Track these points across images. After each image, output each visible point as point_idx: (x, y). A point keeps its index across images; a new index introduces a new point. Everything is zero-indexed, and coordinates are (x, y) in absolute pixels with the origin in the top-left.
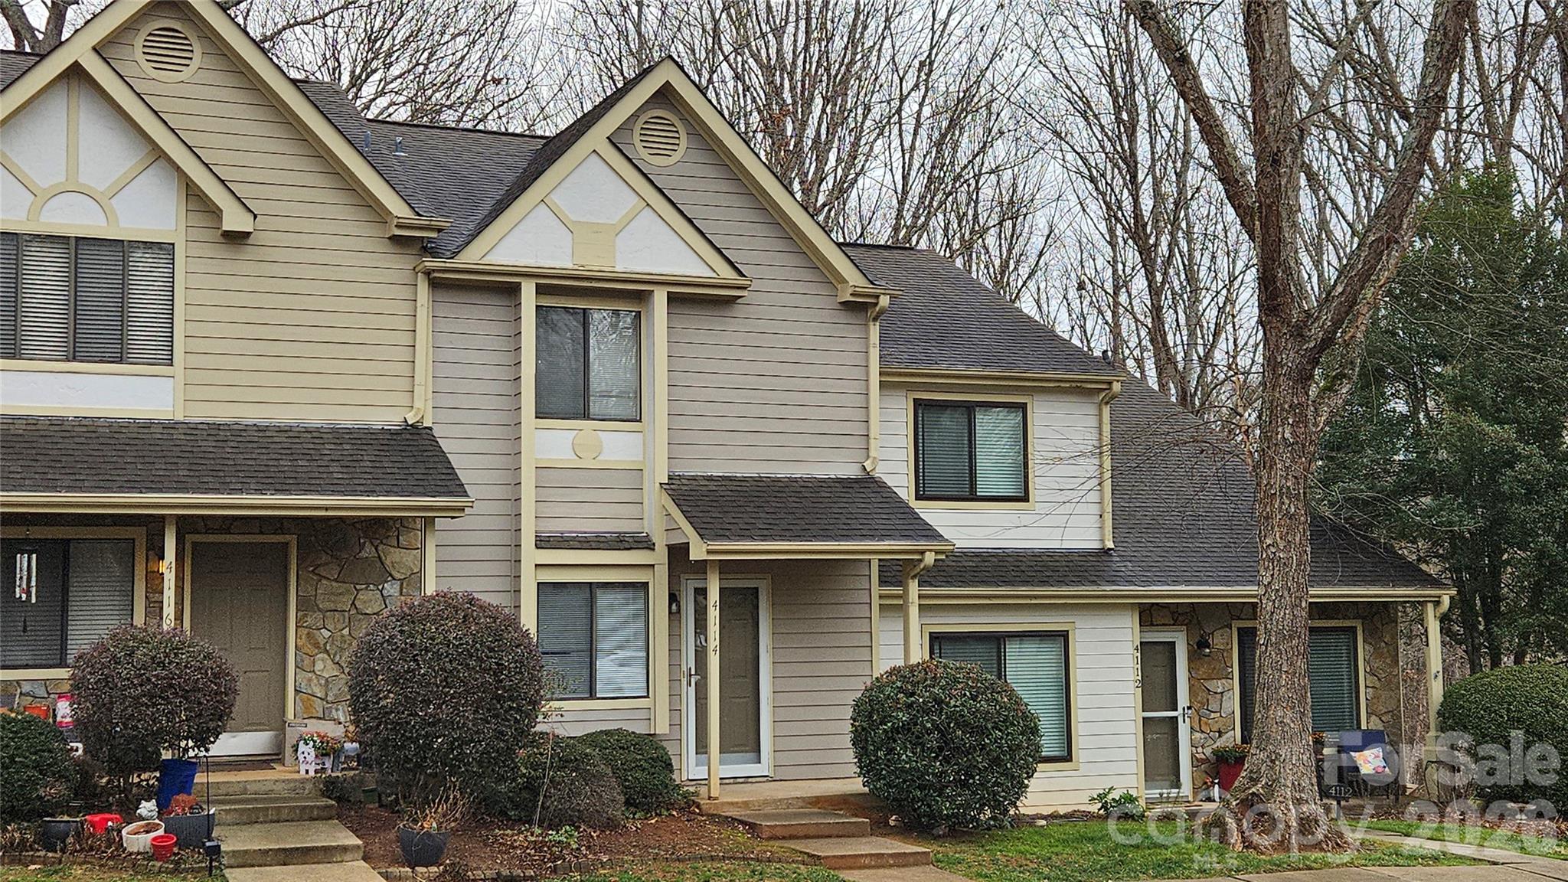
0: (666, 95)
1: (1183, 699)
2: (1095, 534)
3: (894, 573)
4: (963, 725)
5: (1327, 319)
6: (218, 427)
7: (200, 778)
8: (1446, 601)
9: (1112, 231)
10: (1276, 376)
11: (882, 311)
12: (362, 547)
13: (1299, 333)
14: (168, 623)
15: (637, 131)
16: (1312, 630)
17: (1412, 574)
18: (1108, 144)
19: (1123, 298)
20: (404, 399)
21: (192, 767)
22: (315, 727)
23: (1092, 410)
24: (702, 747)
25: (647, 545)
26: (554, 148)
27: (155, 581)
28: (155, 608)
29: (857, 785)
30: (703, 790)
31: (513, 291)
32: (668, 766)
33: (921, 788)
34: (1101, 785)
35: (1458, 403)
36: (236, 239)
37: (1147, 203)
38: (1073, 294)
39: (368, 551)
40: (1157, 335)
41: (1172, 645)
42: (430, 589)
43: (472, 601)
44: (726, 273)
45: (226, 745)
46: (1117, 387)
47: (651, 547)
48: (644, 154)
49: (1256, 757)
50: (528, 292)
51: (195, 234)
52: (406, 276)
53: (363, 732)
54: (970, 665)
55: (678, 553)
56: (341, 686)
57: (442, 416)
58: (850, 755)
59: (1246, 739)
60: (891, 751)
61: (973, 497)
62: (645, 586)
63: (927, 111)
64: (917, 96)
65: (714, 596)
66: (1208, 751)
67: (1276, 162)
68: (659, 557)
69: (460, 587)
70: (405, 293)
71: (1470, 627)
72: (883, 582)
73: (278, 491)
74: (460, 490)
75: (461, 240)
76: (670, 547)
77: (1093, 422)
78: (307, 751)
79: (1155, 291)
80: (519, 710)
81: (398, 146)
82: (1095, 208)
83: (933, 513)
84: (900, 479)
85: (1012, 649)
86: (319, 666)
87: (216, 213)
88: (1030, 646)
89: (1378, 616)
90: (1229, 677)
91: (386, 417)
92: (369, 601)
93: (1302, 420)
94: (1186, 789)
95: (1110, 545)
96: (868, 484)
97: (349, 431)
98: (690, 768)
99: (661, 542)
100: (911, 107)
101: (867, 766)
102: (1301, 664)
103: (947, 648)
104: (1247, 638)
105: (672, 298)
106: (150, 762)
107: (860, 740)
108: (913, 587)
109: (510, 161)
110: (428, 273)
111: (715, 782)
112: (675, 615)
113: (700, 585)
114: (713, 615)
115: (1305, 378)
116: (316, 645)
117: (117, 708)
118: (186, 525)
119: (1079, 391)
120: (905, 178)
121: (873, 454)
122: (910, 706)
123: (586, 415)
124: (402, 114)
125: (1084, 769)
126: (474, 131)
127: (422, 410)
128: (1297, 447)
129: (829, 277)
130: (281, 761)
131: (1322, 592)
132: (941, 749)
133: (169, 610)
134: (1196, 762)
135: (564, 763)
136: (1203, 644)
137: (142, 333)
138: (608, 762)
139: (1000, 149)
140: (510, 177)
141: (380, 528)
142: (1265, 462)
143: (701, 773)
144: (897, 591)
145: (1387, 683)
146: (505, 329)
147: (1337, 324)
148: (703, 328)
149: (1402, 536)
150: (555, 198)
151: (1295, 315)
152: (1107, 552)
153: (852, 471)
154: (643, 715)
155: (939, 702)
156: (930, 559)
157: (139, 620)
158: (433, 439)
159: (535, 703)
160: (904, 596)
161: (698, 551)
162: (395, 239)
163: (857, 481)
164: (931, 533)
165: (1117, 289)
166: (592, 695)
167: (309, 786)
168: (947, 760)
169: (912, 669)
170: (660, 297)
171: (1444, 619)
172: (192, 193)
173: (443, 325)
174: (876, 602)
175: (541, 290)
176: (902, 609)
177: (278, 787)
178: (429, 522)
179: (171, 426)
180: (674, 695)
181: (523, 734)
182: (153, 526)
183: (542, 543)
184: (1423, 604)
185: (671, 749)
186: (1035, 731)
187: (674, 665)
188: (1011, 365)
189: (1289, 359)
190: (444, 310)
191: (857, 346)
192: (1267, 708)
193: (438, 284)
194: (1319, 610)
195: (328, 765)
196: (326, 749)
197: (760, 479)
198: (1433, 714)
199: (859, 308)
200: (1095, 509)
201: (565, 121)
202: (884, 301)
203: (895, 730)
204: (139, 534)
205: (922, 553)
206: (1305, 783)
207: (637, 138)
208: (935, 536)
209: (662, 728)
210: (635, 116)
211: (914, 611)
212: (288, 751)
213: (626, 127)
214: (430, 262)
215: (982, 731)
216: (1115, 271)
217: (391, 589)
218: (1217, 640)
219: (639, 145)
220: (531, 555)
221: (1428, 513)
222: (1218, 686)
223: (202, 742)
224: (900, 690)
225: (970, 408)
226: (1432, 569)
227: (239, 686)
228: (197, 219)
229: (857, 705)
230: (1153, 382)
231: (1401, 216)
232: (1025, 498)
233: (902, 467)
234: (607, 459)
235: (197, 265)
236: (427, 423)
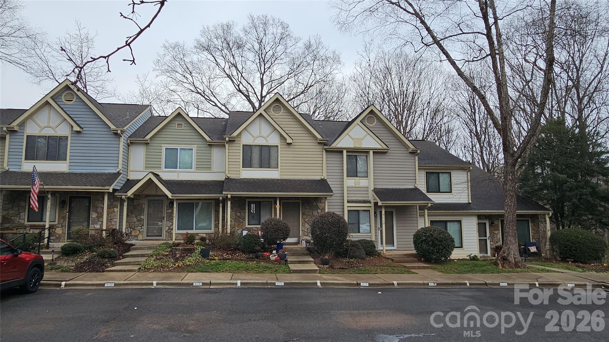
0: (372, 112)
1: (488, 235)
2: (467, 200)
3: (422, 208)
4: (437, 240)
5: (519, 152)
6: (287, 180)
7: (284, 247)
8: (551, 214)
9: (471, 135)
10: (507, 165)
11: (418, 153)
12: (314, 203)
13: (512, 155)
14: (278, 217)
15: (366, 119)
16: (518, 220)
17: (542, 208)
18: (469, 117)
19: (474, 149)
20: (321, 174)
21: (283, 244)
22: (305, 237)
23: (466, 173)
24: (382, 243)
25: (370, 202)
26: (349, 124)
27: (275, 209)
28: (276, 214)
29: (414, 252)
30: (382, 252)
31: (342, 152)
32: (375, 247)
33: (428, 253)
34: (469, 253)
35: (552, 170)
36: (289, 144)
37: (479, 129)
38: (463, 148)
39: (315, 204)
40: (482, 156)
41: (485, 223)
42: (326, 211)
43: (334, 213)
44: (385, 147)
45: (289, 240)
46: (471, 168)
47: (370, 203)
48: (368, 124)
49: (505, 248)
50: (345, 152)
51: (282, 144)
52: (321, 150)
53: (313, 239)
54: (440, 227)
55: (376, 204)
56: (309, 231)
57: (329, 177)
58: (413, 245)
59: (503, 244)
60: (421, 245)
61: (439, 192)
62: (369, 211)
63: (429, 112)
64: (427, 109)
65: (383, 213)
66: (494, 246)
67: (505, 118)
68: (372, 205)
69: (332, 211)
70: (321, 153)
71: (557, 219)
72: (419, 210)
73: (297, 192)
74: (332, 191)
75: (331, 143)
76: (374, 203)
77: (466, 176)
78: (304, 242)
79: (481, 148)
80: (343, 235)
81: (320, 125)
82: (467, 131)
83: (430, 196)
84: (423, 189)
85: (448, 224)
86: (306, 226)
87: (286, 139)
88: (452, 224)
89: (534, 217)
90: (499, 230)
91: (318, 178)
92: (315, 213)
93: (513, 173)
94: (489, 254)
95: (471, 202)
96: (416, 190)
97: (311, 180)
98: (379, 247)
99: (372, 202)
100: (426, 111)
101: (416, 248)
102: (515, 228)
103: (434, 224)
104: (502, 222)
105: (373, 152)
106: (275, 243)
107: (415, 242)
108: (426, 211)
109: (342, 127)
110: (325, 149)
111: (384, 250)
112: (376, 216)
113: (381, 210)
114: (383, 217)
115: (514, 165)
116: (305, 222)
117: (269, 233)
118: (281, 199)
119: (462, 169)
120: (425, 126)
121: (417, 183)
122: (426, 236)
123: (357, 176)
124: (322, 119)
125: (465, 250)
126: (336, 121)
127: (324, 176)
128: (513, 180)
129: (406, 147)
130: (299, 244)
131: (520, 212)
132: (432, 245)
133: (278, 215)
134: (491, 248)
135: (353, 246)
136: (492, 223)
137: (273, 163)
138: (362, 246)
139: (445, 119)
140: (342, 130)
141: (317, 199)
142: (505, 183)
143: (381, 248)
144: (423, 212)
145: (537, 231)
146: (341, 160)
147: (521, 153)
148: (382, 159)
149: (540, 200)
150: (350, 133)
151: (511, 152)
152: (470, 203)
153: (412, 187)
154: (370, 236)
155: (432, 235)
156: (429, 205)
157: (273, 216)
158: (327, 182)
159: (347, 234)
160: (424, 213)
161: (380, 204)
162: (319, 143)
163: (414, 189)
164: (429, 200)
165: (472, 147)
166: (359, 232)
167: (304, 249)
168: (434, 247)
169: (426, 228)
170: (371, 152)
171: (550, 218)
172: (281, 136)
173: (328, 159)
174: (418, 215)
175: (347, 152)
176: (423, 216)
177: (299, 249)
178: (326, 198)
179: (278, 180)
180: (376, 233)
181: (344, 240)
182: (275, 199)
183: (348, 202)
184: (545, 215)
185: (375, 244)
186: (453, 241)
187: (376, 227)
188: (447, 164)
189: (510, 161)
190: (329, 156)
191: (413, 161)
192: (507, 237)
193: (327, 151)
194: (519, 216)
195: (308, 245)
196: (307, 242)
197: (393, 189)
198: (548, 239)
199: (413, 153)
200: (467, 194)
202: (419, 151)
203: (422, 241)
204: (273, 200)
205: (428, 204)
206: (516, 254)
207: (366, 121)
208: (431, 200)
209: (373, 239)
210: (366, 116)
211: (426, 216)
212: (300, 242)
213: (364, 119)
214: (326, 147)
215: (441, 241)
216: (472, 143)
217: (319, 211)
218: (496, 222)
219: (366, 122)
220: (346, 204)
221: (545, 194)
222: (496, 232)
223: (284, 240)
224: (423, 232)
225: (438, 173)
226: (548, 207)
227: (291, 229)
228: (282, 141)
229: (414, 235)
230: (482, 168)
231: (536, 130)
232: (451, 192)
233: (424, 186)
234: (361, 185)
235: (282, 149)
236: (325, 179)
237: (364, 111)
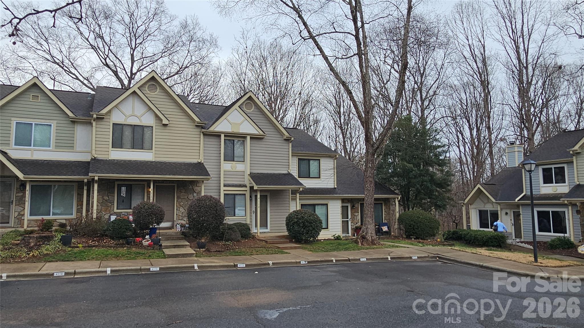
0: (250, 98)
1: (350, 217)
2: (333, 185)
3: (294, 192)
4: (307, 222)
5: (378, 143)
6: (161, 162)
7: (158, 231)
8: (399, 198)
9: (335, 126)
10: (368, 154)
11: (292, 141)
12: (189, 186)
13: (372, 146)
14: (151, 201)
15: (244, 105)
16: (375, 203)
17: (393, 193)
18: (334, 110)
19: (338, 139)
20: (198, 157)
21: (156, 229)
22: (180, 221)
23: (333, 160)
24: (256, 226)
26: (228, 108)
27: (149, 192)
28: (149, 198)
29: (287, 233)
30: (256, 234)
31: (219, 136)
32: (250, 230)
33: (299, 234)
34: (334, 233)
35: (402, 160)
36: (165, 125)
37: (342, 121)
38: (328, 138)
39: (191, 187)
40: (345, 146)
41: (348, 206)
42: (203, 195)
43: (211, 197)
44: (262, 133)
45: (163, 225)
46: (337, 156)
47: (246, 187)
48: (245, 109)
49: (364, 227)
50: (223, 136)
51: (157, 124)
52: (199, 133)
53: (190, 222)
54: (309, 210)
55: (252, 188)
56: (185, 214)
57: (206, 161)
58: (285, 228)
59: (362, 224)
60: (293, 227)
61: (309, 177)
62: (245, 194)
63: (300, 102)
64: (298, 99)
65: (259, 196)
66: (354, 227)
67: (368, 113)
68: (248, 189)
69: (209, 194)
70: (198, 136)
71: (404, 203)
72: (292, 194)
73: (173, 175)
74: (209, 175)
75: (209, 126)
76: (250, 187)
77: (333, 163)
78: (178, 226)
79: (344, 138)
80: (221, 218)
81: (197, 108)
82: (332, 122)
83: (301, 180)
84: (295, 174)
85: (316, 207)
86: (181, 210)
87: (161, 120)
88: (320, 207)
89: (387, 201)
90: (358, 212)
91: (195, 161)
92: (191, 197)
93: (373, 163)
94: (350, 234)
95: (336, 187)
96: (289, 174)
97: (187, 163)
98: (254, 230)
99: (248, 186)
100: (297, 102)
101: (289, 230)
102: (372, 210)
103: (304, 207)
104: (362, 205)
105: (251, 138)
106: (148, 228)
107: (287, 225)
108: (298, 195)
109: (219, 111)
110: (203, 132)
111: (259, 233)
112: (251, 200)
113: (256, 194)
114: (259, 200)
115: (374, 155)
116: (180, 206)
117: (141, 217)
118: (155, 182)
119: (330, 157)
120: (296, 115)
121: (290, 169)
122: (297, 218)
123: (234, 161)
124: (197, 102)
125: (330, 230)
126: (211, 105)
127: (201, 160)
128: (372, 168)
129: (282, 134)
130: (173, 228)
131: (376, 196)
132: (303, 226)
133: (151, 198)
134: (352, 229)
135: (229, 229)
136: (353, 206)
137: (146, 144)
138: (238, 229)
139: (314, 110)
140: (219, 114)
141: (193, 183)
142: (366, 171)
143: (256, 231)
144: (295, 196)
145: (389, 214)
146: (219, 144)
147: (380, 144)
148: (258, 144)
149: (391, 185)
150: (228, 118)
151: (372, 143)
152: (335, 188)
153: (286, 172)
154: (245, 220)
155: (302, 217)
156: (301, 189)
157: (145, 200)
158: (204, 165)
159: (224, 217)
160: (296, 197)
161: (256, 188)
162: (196, 126)
163: (287, 174)
164: (301, 184)
165: (336, 138)
166: (234, 216)
167: (179, 233)
168: (304, 229)
169: (298, 211)
170: (248, 138)
171: (399, 201)
172: (157, 116)
173: (206, 143)
174: (290, 199)
175: (225, 136)
176: (296, 199)
177: (173, 233)
178: (203, 181)
179: (152, 162)
180: (251, 216)
181: (221, 223)
182: (148, 182)
183: (225, 186)
184: (395, 198)
185: (250, 226)
186: (321, 223)
187: (251, 210)
188: (317, 152)
189: (371, 151)
190: (206, 140)
191: (287, 147)
192: (366, 218)
193: (205, 135)
194: (376, 199)
195: (183, 229)
196: (182, 226)
197: (268, 174)
198: (397, 220)
199: (287, 140)
200: (333, 180)
201: (229, 104)
202: (292, 139)
203: (294, 223)
204: (146, 183)
206: (373, 233)
207: (244, 106)
208: (303, 185)
209: (248, 222)
210: (244, 102)
211: (298, 200)
212: (175, 226)
213: (242, 104)
214: (203, 130)
215: (311, 223)
216: (336, 134)
217: (195, 194)
218: (356, 206)
219: (245, 108)
220: (223, 188)
221: (396, 181)
222: (356, 214)
223: (158, 224)
224: (295, 215)
225: (309, 160)
226: (397, 191)
227: (165, 213)
228: (158, 121)
229: (287, 218)
230: (343, 155)
231: (392, 124)
232: (320, 178)
233: (296, 172)
234: (238, 169)
235: (157, 130)
236: (202, 162)
237: (242, 97)
